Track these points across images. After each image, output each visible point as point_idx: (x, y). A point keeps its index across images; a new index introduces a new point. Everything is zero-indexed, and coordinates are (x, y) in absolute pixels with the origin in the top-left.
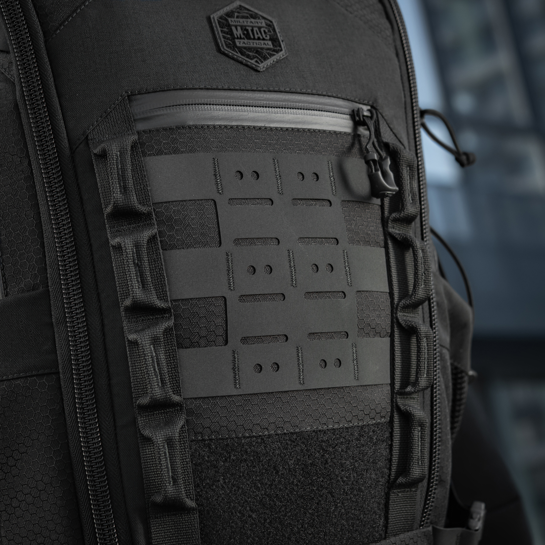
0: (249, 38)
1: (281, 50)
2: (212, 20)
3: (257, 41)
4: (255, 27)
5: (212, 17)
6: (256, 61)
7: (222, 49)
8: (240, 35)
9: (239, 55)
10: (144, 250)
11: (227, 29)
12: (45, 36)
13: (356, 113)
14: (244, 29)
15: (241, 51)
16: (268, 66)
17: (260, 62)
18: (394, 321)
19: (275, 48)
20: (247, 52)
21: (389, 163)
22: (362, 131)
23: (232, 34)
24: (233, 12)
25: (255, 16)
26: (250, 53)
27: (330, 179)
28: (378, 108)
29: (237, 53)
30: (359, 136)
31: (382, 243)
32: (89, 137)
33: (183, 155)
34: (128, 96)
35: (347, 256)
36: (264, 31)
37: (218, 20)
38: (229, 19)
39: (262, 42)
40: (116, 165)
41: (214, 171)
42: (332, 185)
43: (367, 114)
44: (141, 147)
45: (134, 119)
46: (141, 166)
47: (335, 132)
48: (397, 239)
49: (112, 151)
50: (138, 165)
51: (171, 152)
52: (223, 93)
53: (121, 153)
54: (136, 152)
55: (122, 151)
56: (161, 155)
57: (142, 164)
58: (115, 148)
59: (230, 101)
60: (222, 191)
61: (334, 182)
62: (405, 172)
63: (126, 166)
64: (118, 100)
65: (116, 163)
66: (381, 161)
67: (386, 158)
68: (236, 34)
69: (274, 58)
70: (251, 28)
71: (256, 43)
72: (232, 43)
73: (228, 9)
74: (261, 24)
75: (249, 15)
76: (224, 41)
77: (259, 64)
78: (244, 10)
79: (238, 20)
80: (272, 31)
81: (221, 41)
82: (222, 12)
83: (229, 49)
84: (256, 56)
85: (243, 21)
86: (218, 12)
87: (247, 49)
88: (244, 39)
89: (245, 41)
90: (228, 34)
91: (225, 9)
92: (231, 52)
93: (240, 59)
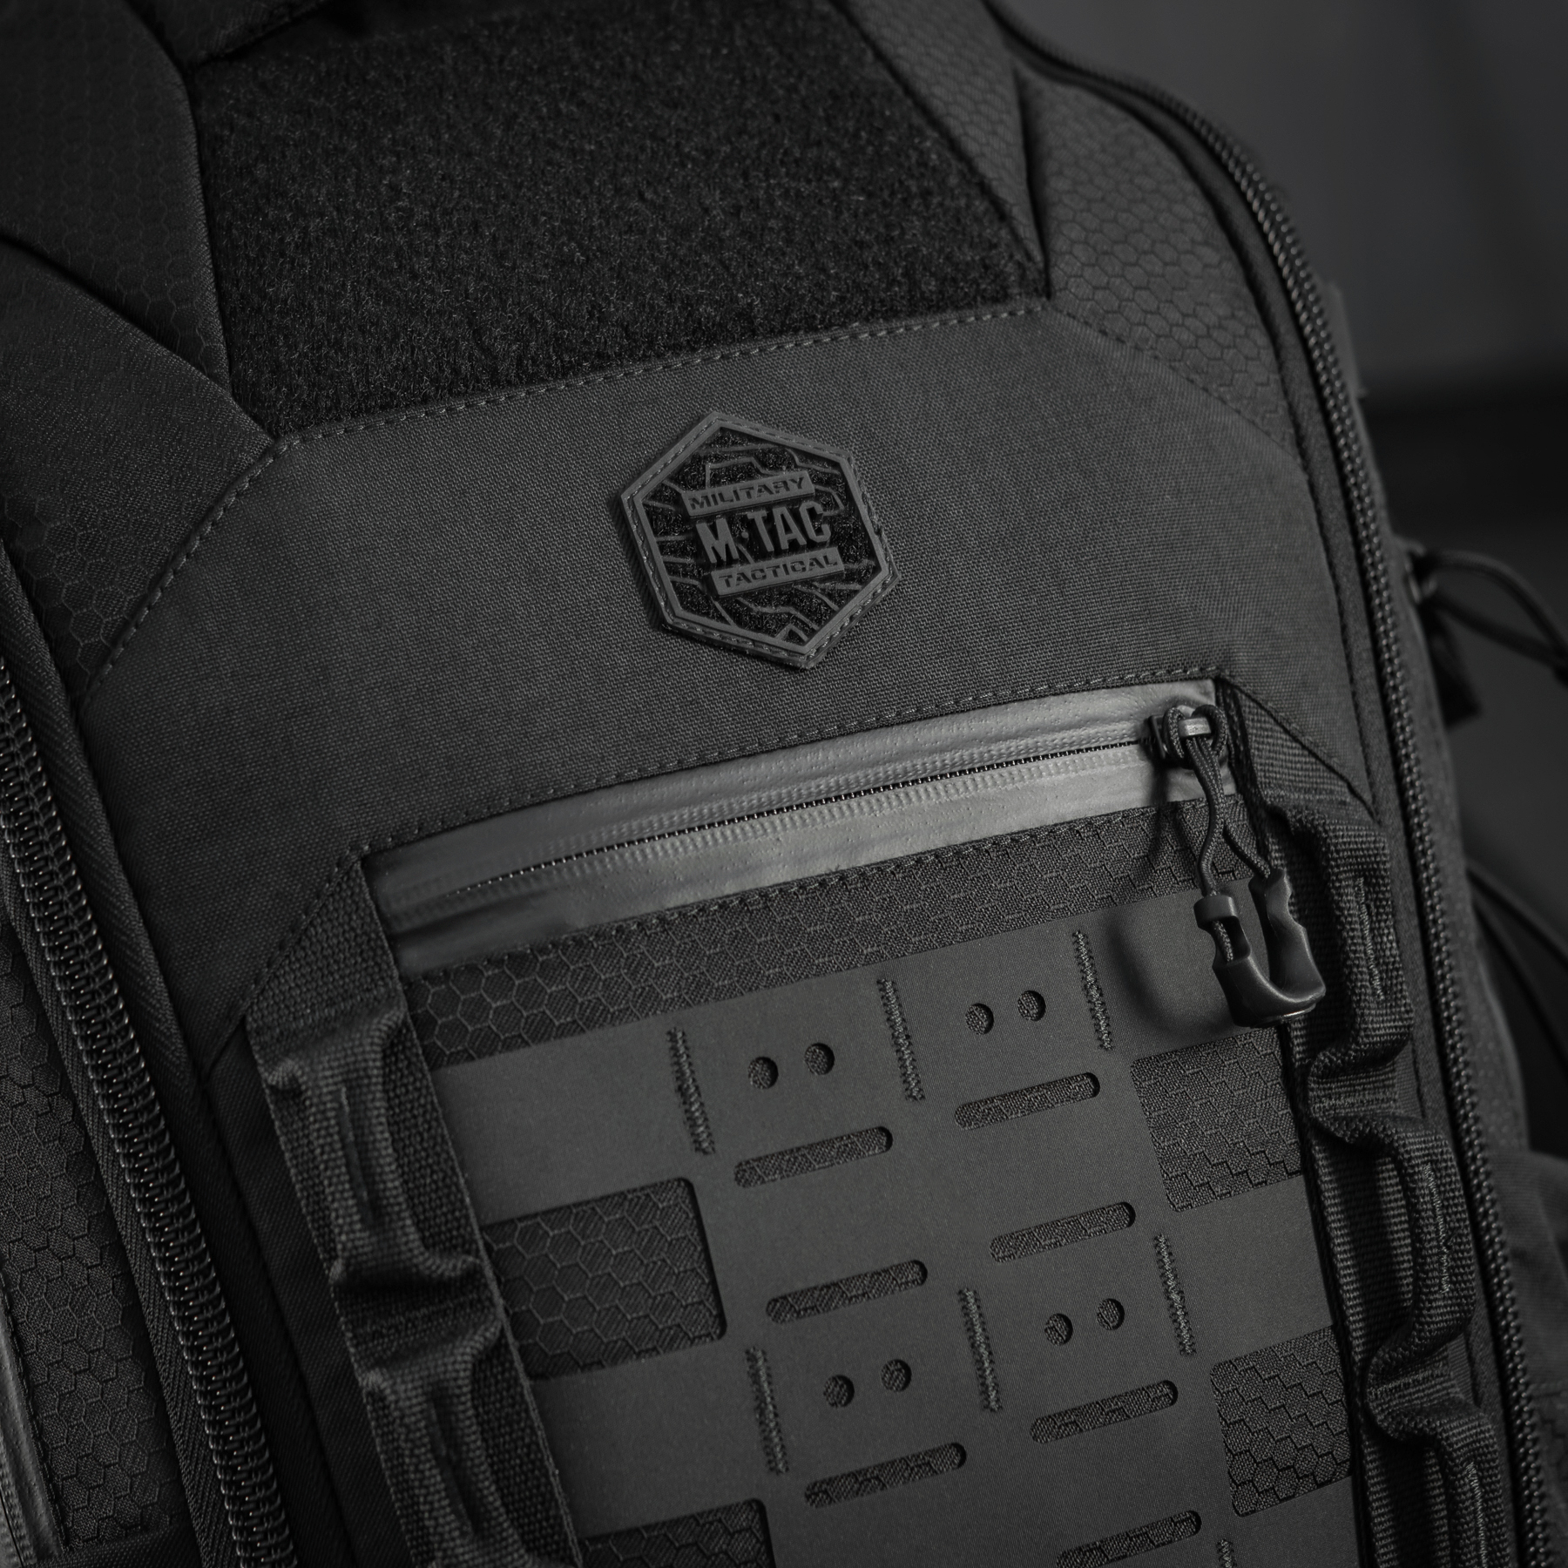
0: (761, 554)
1: (877, 569)
2: (629, 513)
3: (788, 560)
4: (779, 503)
5: (625, 498)
6: (792, 636)
7: (669, 620)
8: (727, 546)
9: (733, 627)
10: (465, 1409)
11: (681, 533)
12: (69, 687)
13: (1157, 727)
14: (739, 520)
15: (736, 609)
16: (834, 643)
17: (804, 637)
18: (1359, 1422)
19: (856, 566)
20: (757, 609)
21: (1289, 891)
22: (1184, 788)
23: (699, 552)
24: (700, 459)
25: (776, 458)
26: (766, 610)
27: (1088, 994)
28: (1238, 681)
29: (721, 619)
30: (1176, 807)
31: (1294, 1162)
32: (251, 1025)
33: (568, 1041)
34: (364, 860)
35: (1170, 1254)
36: (812, 512)
37: (644, 505)
38: (686, 495)
39: (806, 557)
40: (339, 1133)
41: (678, 1078)
42: (1094, 1017)
43: (1195, 727)
44: (421, 1038)
45: (389, 938)
46: (429, 1107)
47: (1089, 822)
48: (1341, 1140)
49: (319, 1087)
50: (416, 1104)
51: (523, 1039)
52: (682, 784)
53: (350, 1089)
54: (406, 1058)
55: (354, 1082)
56: (491, 1054)
57: (429, 1099)
58: (328, 1073)
59: (711, 810)
60: (712, 1142)
61: (1103, 1004)
62: (1351, 899)
63: (372, 1133)
64: (329, 881)
65: (338, 1124)
66: (1261, 888)
67: (1276, 874)
68: (713, 548)
69: (853, 606)
70: (764, 513)
71: (785, 566)
72: (700, 587)
73: (680, 452)
74: (800, 487)
75: (757, 458)
76: (674, 583)
77: (801, 642)
78: (734, 443)
79: (717, 490)
80: (839, 501)
81: (662, 588)
82: (659, 472)
83: (692, 612)
84: (790, 614)
85: (735, 492)
86: (648, 475)
87: (756, 596)
88: (743, 560)
89: (748, 569)
90: (684, 553)
91: (671, 453)
92: (698, 623)
93: (733, 641)
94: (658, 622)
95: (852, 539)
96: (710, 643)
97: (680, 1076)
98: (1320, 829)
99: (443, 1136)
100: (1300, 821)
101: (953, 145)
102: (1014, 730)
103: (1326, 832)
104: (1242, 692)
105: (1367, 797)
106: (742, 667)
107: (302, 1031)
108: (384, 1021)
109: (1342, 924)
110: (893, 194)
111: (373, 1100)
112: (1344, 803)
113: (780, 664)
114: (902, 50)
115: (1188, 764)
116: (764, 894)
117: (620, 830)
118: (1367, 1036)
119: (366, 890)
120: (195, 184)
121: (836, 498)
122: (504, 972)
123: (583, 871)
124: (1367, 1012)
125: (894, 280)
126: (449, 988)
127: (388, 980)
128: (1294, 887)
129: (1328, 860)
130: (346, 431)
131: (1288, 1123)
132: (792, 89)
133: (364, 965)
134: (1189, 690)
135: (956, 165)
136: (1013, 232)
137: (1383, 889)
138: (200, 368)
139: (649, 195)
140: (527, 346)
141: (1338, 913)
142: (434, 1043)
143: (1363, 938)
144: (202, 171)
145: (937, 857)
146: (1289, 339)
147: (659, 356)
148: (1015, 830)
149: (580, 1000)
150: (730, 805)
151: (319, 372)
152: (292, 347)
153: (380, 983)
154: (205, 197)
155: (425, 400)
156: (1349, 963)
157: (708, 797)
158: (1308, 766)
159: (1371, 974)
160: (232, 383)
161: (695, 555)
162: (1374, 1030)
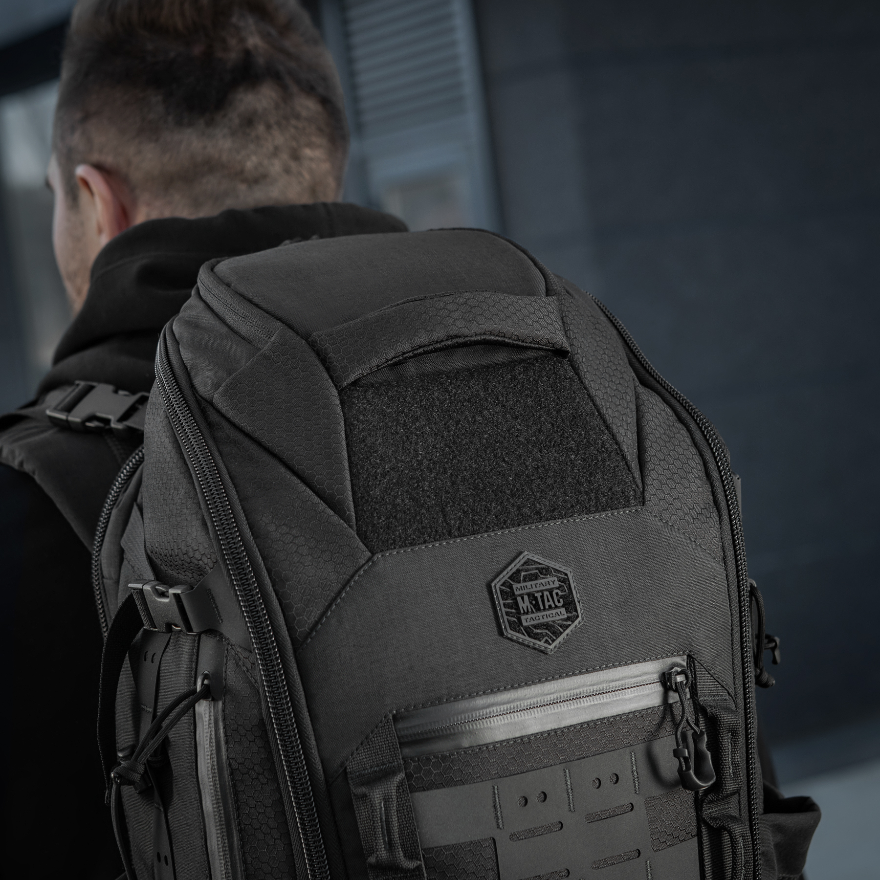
1: (578, 617)
2: (494, 590)
3: (548, 613)
4: (546, 590)
5: (493, 585)
6: (546, 641)
7: (505, 634)
8: (527, 606)
9: (527, 638)
11: (511, 600)
13: (667, 676)
14: (531, 596)
15: (529, 632)
16: (561, 644)
17: (551, 642)
19: (570, 615)
20: (536, 631)
21: (706, 740)
22: (673, 697)
24: (520, 571)
25: (545, 571)
26: (538, 631)
27: (633, 775)
28: (695, 657)
29: (523, 634)
30: (671, 705)
31: (695, 832)
32: (348, 770)
33: (458, 787)
34: (394, 716)
35: (650, 867)
36: (557, 594)
37: (499, 588)
39: (554, 612)
40: (380, 817)
41: (494, 802)
42: (634, 782)
43: (680, 678)
44: (408, 782)
45: (399, 743)
46: (409, 807)
47: (640, 711)
48: (713, 826)
49: (375, 801)
50: (404, 805)
51: (443, 785)
52: (505, 696)
53: (385, 802)
54: (403, 788)
55: (387, 800)
56: (431, 789)
57: (409, 804)
58: (378, 796)
59: (514, 706)
60: (503, 825)
61: (638, 777)
62: (726, 741)
63: (391, 818)
64: (381, 722)
65: (380, 814)
66: (697, 737)
67: (702, 733)
68: (522, 607)
69: (568, 631)
70: (540, 594)
71: (546, 615)
72: (517, 621)
73: (512, 568)
74: (554, 584)
75: (539, 571)
76: (508, 619)
77: (550, 644)
78: (532, 565)
79: (525, 584)
80: (566, 589)
81: (504, 621)
82: (505, 576)
83: (514, 631)
84: (546, 633)
85: (531, 585)
86: (501, 576)
87: (536, 627)
88: (532, 612)
89: (533, 616)
90: (512, 608)
91: (510, 568)
92: (515, 635)
93: (526, 643)
94: (501, 633)
95: (569, 604)
96: (519, 643)
97: (495, 801)
98: (719, 716)
99: (413, 817)
100: (712, 713)
101: (614, 437)
102: (618, 678)
103: (720, 717)
104: (696, 660)
105: (733, 695)
106: (529, 651)
107: (367, 775)
108: (398, 778)
109: (722, 750)
110: (593, 461)
111: (393, 807)
112: (726, 700)
113: (542, 651)
114: (598, 393)
115: (676, 691)
116: (529, 737)
117: (483, 712)
118: (726, 791)
119: (393, 727)
120: (344, 443)
121: (565, 587)
122: (439, 761)
123: (469, 727)
124: (727, 782)
125: (591, 498)
126: (419, 764)
127: (398, 760)
128: (708, 739)
129: (720, 727)
130: (397, 552)
131: (694, 818)
132: (558, 412)
133: (390, 753)
134: (678, 660)
135: (615, 447)
136: (633, 477)
137: (737, 737)
138: (345, 521)
139: (506, 459)
140: (462, 522)
141: (721, 746)
142: (412, 783)
143: (728, 754)
144: (346, 438)
145: (588, 725)
146: (725, 517)
147: (507, 528)
148: (615, 715)
149: (464, 772)
150: (520, 704)
151: (388, 529)
152: (379, 518)
153: (396, 760)
154: (347, 449)
155: (425, 542)
156: (723, 764)
157: (513, 701)
158: (715, 686)
159: (730, 768)
160: (357, 530)
161: (515, 609)
162: (729, 789)
